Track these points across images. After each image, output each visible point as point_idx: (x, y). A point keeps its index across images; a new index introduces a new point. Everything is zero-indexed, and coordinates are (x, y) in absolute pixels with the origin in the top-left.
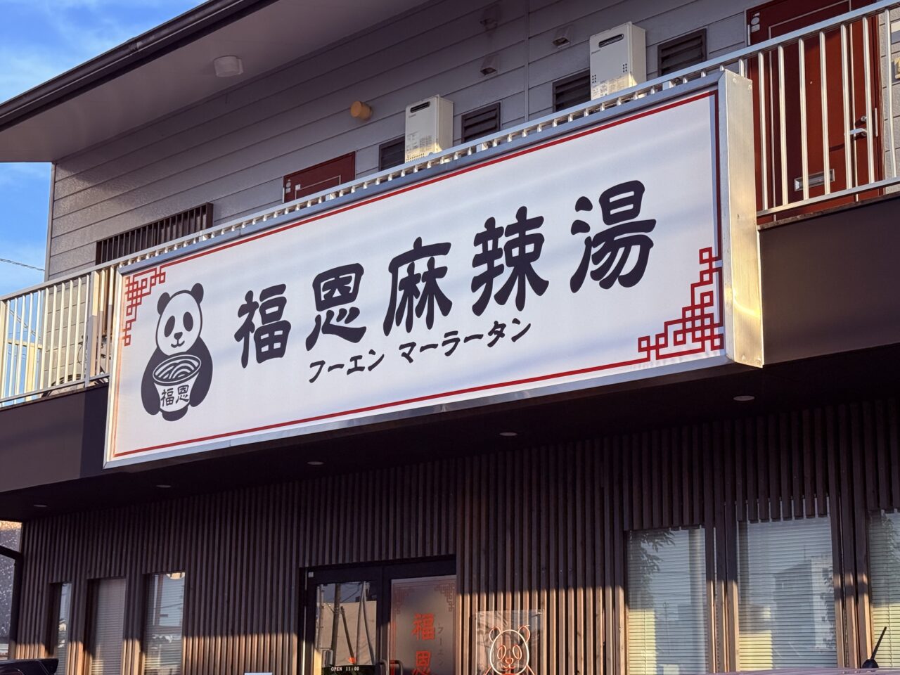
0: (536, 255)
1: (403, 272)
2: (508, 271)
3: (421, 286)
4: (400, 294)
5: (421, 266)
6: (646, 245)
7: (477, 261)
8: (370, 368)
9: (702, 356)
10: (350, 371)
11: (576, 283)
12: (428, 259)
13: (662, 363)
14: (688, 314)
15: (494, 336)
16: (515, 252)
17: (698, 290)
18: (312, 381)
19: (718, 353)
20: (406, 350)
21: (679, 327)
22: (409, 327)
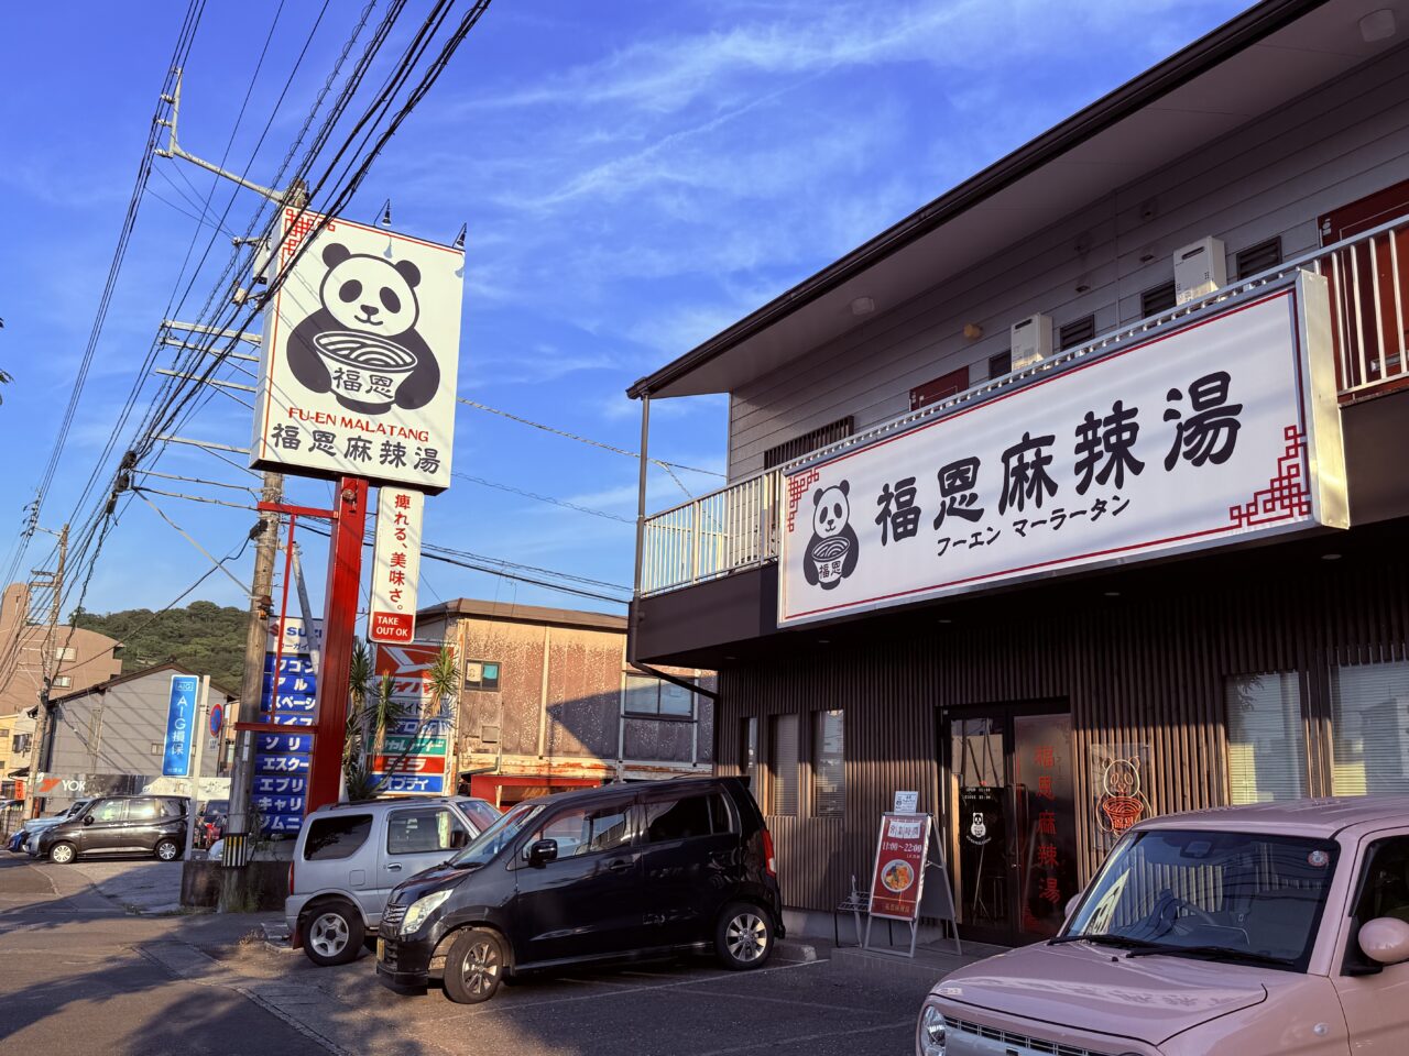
0: (1132, 441)
1: (1014, 462)
2: (1107, 456)
3: (1030, 473)
4: (1012, 480)
5: (1029, 456)
6: (1234, 427)
7: (1079, 449)
8: (989, 542)
9: (1291, 521)
10: (971, 546)
11: (1170, 463)
12: (1035, 449)
13: (1253, 528)
14: (1277, 485)
15: (1096, 512)
16: (1113, 439)
17: (1285, 464)
18: (940, 554)
19: (1306, 518)
20: (1020, 526)
21: (1268, 496)
22: (1021, 507)
